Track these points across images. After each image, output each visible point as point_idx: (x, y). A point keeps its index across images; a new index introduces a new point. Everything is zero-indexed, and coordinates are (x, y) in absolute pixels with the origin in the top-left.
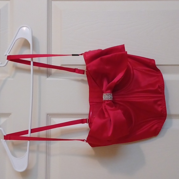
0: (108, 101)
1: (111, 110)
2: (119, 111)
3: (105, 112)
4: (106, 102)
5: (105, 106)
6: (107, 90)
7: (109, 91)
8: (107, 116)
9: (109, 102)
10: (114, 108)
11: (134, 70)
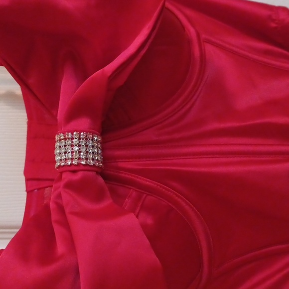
0: (73, 169)
1: (85, 215)
2: (130, 221)
3: (58, 230)
4: (64, 176)
5: (59, 196)
6: (74, 114)
7: (84, 122)
8: (60, 248)
9: (79, 175)
10: (107, 202)
11: (209, 48)
